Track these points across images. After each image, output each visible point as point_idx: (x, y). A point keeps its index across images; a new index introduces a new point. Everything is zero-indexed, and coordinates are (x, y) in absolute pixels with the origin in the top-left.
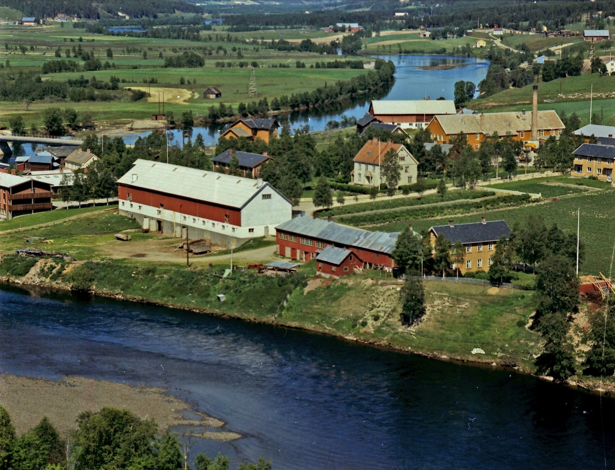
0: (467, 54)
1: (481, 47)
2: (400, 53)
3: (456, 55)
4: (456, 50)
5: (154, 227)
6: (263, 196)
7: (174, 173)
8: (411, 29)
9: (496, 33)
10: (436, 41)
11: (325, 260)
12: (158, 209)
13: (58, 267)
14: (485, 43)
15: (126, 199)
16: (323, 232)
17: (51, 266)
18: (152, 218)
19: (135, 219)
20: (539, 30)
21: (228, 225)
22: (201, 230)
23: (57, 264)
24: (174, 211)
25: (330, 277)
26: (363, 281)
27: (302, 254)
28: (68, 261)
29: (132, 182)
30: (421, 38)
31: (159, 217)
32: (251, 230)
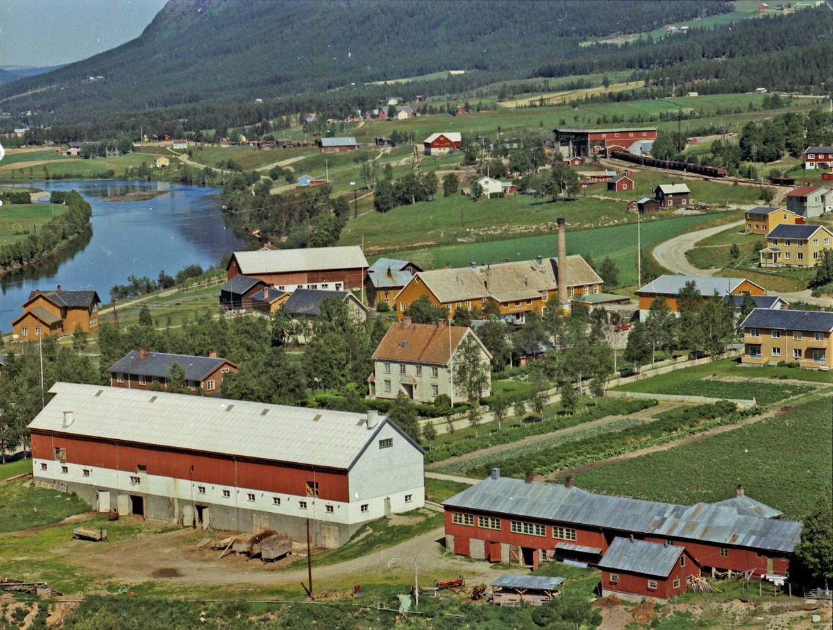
0: (146, 177)
1: (163, 166)
2: (47, 179)
3: (130, 179)
4: (129, 172)
5: (125, 507)
6: (381, 442)
7: (153, 405)
8: (34, 146)
9: (177, 146)
10: (90, 161)
11: (627, 568)
12: (133, 474)
13: (34, 611)
14: (168, 160)
15: (51, 458)
16: (564, 510)
17: (18, 610)
18: (120, 492)
19: (74, 494)
20: (234, 141)
21: (317, 500)
22: (245, 511)
23: (30, 605)
24: (174, 477)
25: (643, 602)
26: (725, 606)
27: (517, 551)
28: (46, 597)
29: (65, 426)
30: (64, 157)
31: (136, 489)
32: (364, 508)
